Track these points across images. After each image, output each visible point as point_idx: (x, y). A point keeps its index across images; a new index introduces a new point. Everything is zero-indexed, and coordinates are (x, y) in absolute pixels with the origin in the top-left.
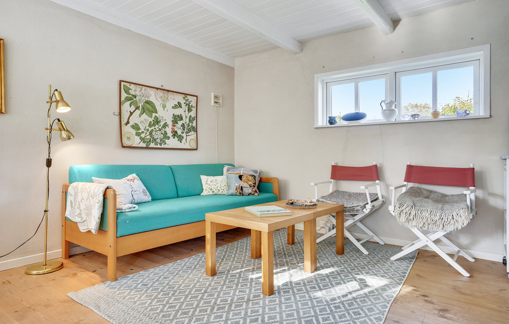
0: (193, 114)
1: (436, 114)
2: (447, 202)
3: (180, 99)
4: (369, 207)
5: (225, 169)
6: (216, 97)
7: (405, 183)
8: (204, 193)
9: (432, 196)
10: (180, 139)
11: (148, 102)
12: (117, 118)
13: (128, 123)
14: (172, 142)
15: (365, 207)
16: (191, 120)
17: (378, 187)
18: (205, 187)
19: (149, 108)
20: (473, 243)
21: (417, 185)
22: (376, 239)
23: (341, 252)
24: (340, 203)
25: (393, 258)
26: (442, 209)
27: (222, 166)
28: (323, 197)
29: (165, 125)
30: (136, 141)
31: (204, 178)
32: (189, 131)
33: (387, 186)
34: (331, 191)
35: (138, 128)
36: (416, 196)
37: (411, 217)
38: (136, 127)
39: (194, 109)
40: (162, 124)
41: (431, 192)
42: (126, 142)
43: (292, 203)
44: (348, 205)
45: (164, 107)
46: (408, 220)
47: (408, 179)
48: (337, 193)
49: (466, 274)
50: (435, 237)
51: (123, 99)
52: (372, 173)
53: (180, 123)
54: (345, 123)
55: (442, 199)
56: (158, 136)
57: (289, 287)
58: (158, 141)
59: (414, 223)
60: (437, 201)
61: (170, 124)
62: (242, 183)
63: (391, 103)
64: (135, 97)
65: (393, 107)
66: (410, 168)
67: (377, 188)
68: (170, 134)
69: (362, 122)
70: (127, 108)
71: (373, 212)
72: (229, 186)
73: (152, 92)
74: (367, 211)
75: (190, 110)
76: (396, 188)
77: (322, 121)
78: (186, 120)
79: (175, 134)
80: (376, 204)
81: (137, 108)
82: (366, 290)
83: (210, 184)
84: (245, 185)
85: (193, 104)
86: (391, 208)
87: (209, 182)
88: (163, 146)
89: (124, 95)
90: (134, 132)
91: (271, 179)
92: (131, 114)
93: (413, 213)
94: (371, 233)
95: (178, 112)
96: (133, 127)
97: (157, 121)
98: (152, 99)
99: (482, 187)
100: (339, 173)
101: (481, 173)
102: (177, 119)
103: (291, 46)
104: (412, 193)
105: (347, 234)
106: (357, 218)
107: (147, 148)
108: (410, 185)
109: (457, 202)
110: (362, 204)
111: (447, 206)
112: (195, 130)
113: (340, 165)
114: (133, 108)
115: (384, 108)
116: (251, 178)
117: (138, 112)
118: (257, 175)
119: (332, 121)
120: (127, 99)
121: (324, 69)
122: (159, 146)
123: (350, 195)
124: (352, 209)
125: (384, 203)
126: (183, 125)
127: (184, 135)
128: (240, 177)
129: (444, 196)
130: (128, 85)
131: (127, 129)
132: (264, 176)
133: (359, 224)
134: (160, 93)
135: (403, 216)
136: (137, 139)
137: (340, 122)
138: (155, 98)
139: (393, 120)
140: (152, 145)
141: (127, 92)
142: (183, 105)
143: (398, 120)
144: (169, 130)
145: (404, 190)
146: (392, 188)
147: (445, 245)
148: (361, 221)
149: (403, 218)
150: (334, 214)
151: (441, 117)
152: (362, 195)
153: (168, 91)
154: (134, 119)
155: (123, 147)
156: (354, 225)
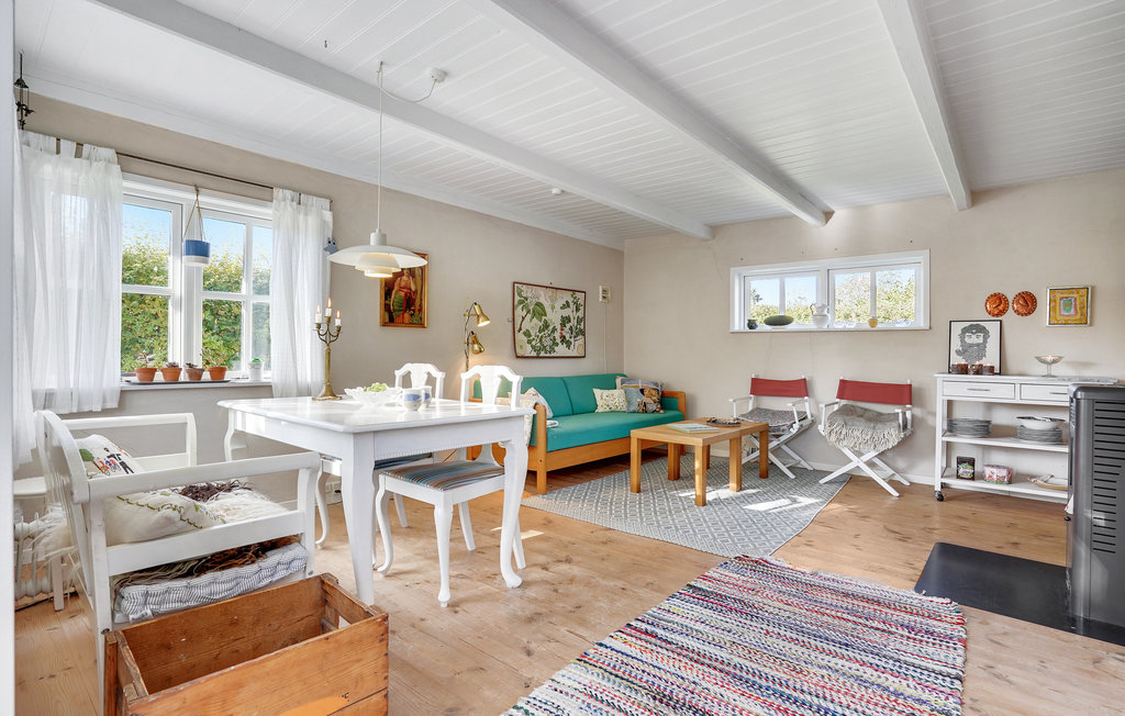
0: (580, 314)
1: (873, 322)
2: (881, 422)
3: (568, 297)
4: (796, 426)
5: (618, 381)
6: (604, 291)
7: (838, 400)
8: (600, 410)
9: (867, 414)
10: (569, 344)
11: (538, 304)
12: (511, 324)
13: (520, 329)
14: (561, 350)
15: (792, 426)
16: (579, 321)
17: (807, 404)
18: (599, 402)
19: (539, 311)
20: (911, 466)
21: (851, 403)
22: (804, 464)
23: (764, 475)
24: (764, 423)
25: (822, 481)
26: (874, 428)
27: (614, 377)
28: (743, 416)
29: (554, 330)
30: (528, 351)
31: (597, 392)
32: (577, 335)
33: (817, 403)
34: (750, 409)
35: (530, 335)
36: (848, 415)
37: (842, 437)
38: (527, 334)
39: (582, 308)
40: (551, 328)
41: (866, 410)
42: (520, 353)
43: (714, 421)
44: (773, 424)
45: (553, 308)
46: (838, 440)
47: (840, 396)
48: (757, 411)
49: (896, 494)
50: (867, 457)
51: (516, 302)
52: (799, 388)
53: (568, 326)
54: (769, 328)
55: (878, 419)
56: (547, 342)
57: (718, 501)
58: (548, 348)
59: (845, 443)
60: (870, 420)
61: (558, 327)
62: (645, 399)
63: (823, 306)
64: (526, 299)
65: (826, 312)
66: (843, 383)
67: (806, 406)
68: (558, 340)
69: (789, 327)
70: (520, 312)
71: (802, 432)
72: (629, 402)
73: (541, 292)
74: (794, 431)
75: (577, 310)
76: (826, 406)
77: (738, 324)
78: (574, 322)
79: (563, 338)
80: (805, 423)
81: (528, 312)
82: (795, 506)
83: (606, 399)
84: (648, 400)
85: (581, 302)
86: (821, 428)
87: (604, 397)
88: (552, 355)
89: (517, 298)
90: (526, 339)
91: (676, 393)
92: (523, 318)
93: (844, 433)
94: (798, 458)
95: (567, 312)
96: (524, 333)
97: (546, 326)
98: (542, 300)
99: (921, 405)
100: (760, 387)
101: (920, 389)
102: (565, 320)
103: (702, 233)
104: (844, 411)
105: (772, 457)
106: (782, 439)
107: (538, 357)
108: (844, 402)
109: (891, 421)
110: (788, 423)
111: (880, 425)
112: (583, 333)
113: (761, 377)
114: (525, 312)
115: (815, 312)
116: (654, 392)
117: (529, 316)
118: (659, 388)
119: (752, 325)
120: (521, 302)
121: (742, 262)
122: (548, 355)
123: (774, 414)
124: (778, 429)
125: (813, 423)
126: (571, 329)
127: (572, 340)
128: (642, 391)
129: (880, 414)
130: (520, 286)
131: (520, 337)
132: (666, 390)
133: (784, 447)
134: (550, 292)
135: (833, 435)
136: (529, 348)
137: (762, 327)
138: (544, 298)
139: (825, 327)
140: (542, 354)
141: (520, 295)
142: (571, 304)
143: (831, 328)
144: (557, 335)
145: (836, 407)
146: (822, 406)
147: (881, 469)
148: (786, 443)
149: (833, 438)
150: (757, 434)
151: (879, 326)
152: (787, 414)
153: (557, 289)
154: (526, 325)
155: (518, 357)
156: (778, 448)
